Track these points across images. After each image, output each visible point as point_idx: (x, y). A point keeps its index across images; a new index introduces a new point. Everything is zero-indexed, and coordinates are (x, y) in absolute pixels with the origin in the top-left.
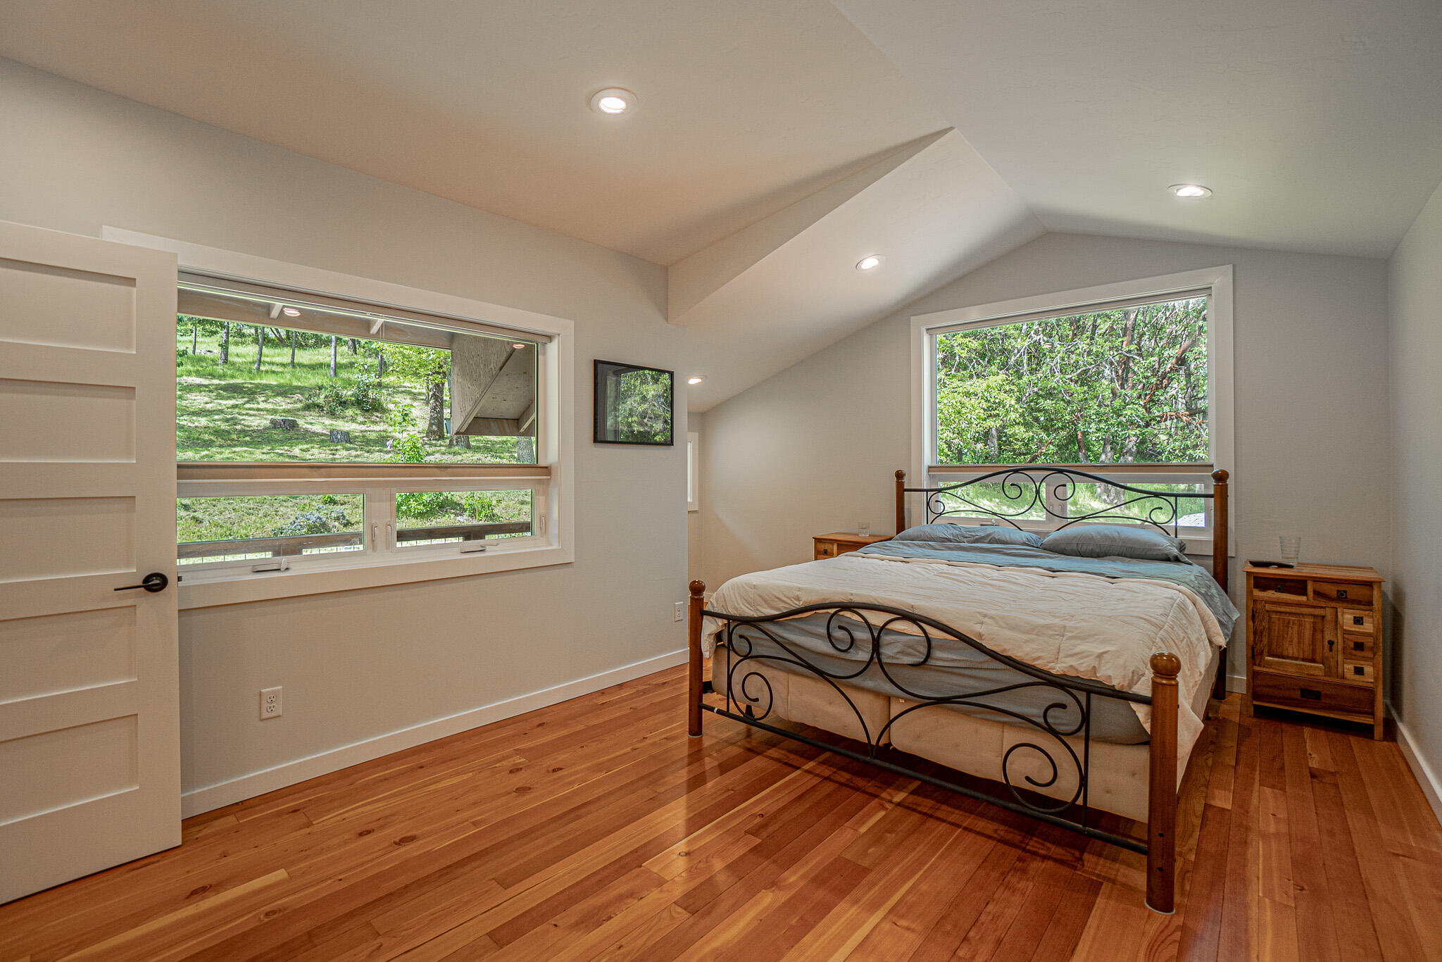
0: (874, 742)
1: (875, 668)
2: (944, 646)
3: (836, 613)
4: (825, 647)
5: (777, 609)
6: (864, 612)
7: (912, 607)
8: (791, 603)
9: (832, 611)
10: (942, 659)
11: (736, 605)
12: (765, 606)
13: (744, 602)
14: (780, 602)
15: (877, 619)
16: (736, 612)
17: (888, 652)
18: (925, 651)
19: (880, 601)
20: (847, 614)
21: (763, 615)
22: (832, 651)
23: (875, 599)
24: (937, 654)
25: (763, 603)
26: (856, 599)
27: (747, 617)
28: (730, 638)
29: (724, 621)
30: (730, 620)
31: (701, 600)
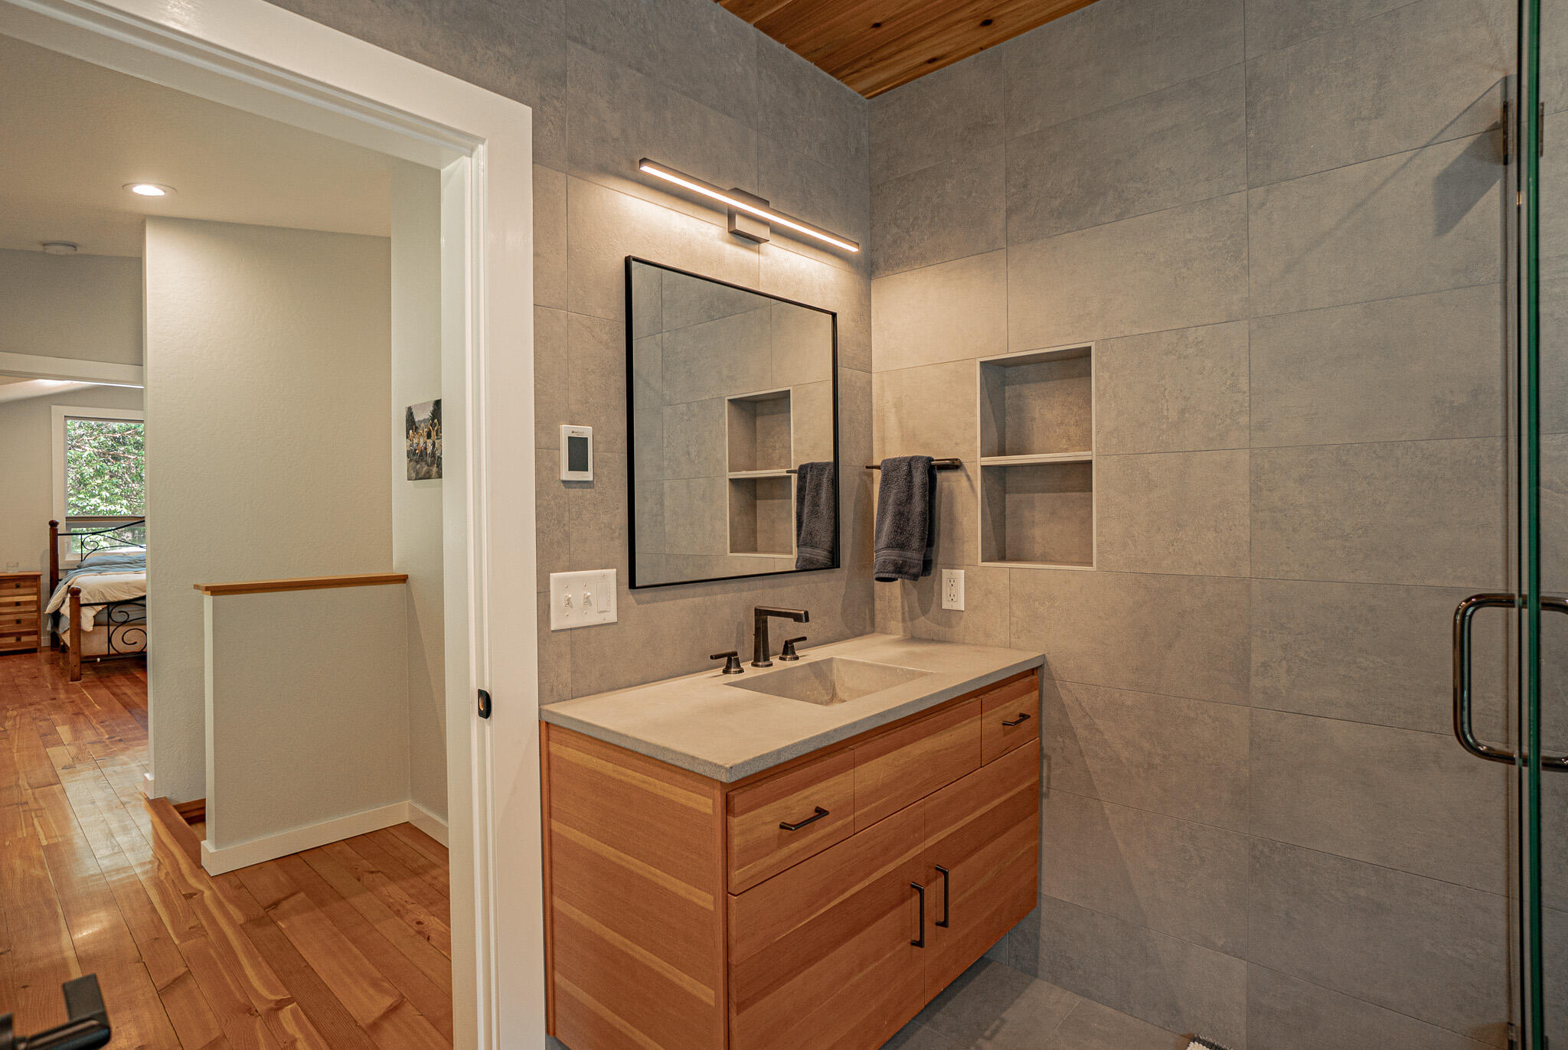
16: (114, 599)
27: (125, 600)
28: (109, 615)
29: (103, 606)
30: (111, 605)
31: (79, 598)
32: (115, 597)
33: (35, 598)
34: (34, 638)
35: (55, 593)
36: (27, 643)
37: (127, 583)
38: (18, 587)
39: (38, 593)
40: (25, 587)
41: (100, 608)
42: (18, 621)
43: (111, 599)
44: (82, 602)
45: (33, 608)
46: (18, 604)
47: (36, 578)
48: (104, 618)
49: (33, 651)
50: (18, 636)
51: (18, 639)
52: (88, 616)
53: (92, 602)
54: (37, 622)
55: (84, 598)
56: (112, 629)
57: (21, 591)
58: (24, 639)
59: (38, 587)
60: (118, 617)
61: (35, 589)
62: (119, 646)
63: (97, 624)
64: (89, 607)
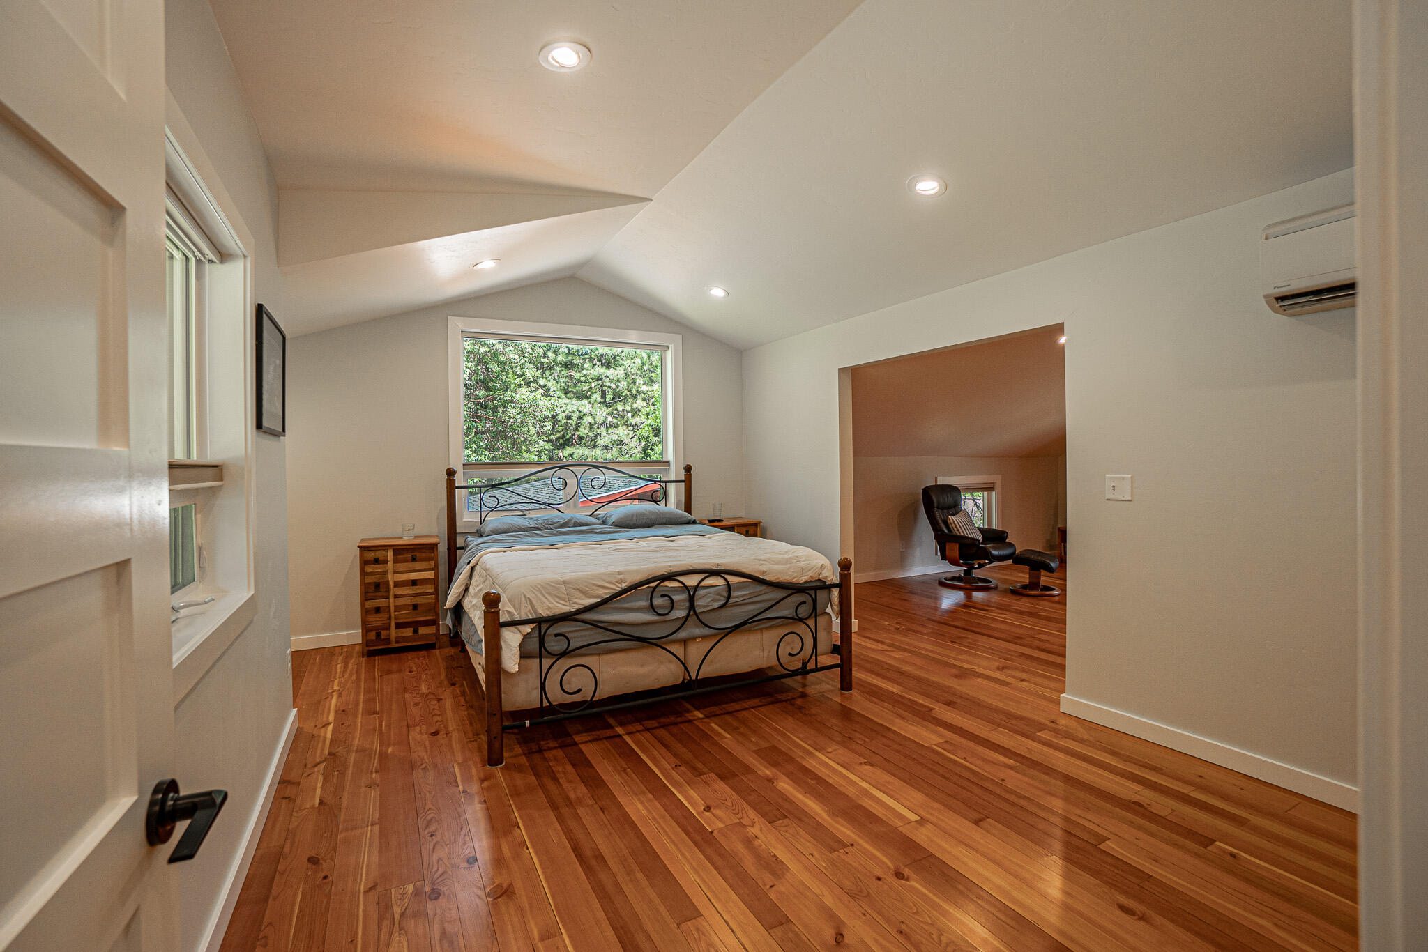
0: (694, 677)
1: (693, 619)
2: (740, 587)
3: (658, 585)
4: (649, 617)
5: (598, 597)
6: (681, 578)
7: (718, 565)
8: (614, 587)
9: (654, 584)
10: (738, 597)
11: (550, 605)
12: (583, 597)
13: (557, 599)
14: (601, 590)
15: (691, 581)
16: (548, 613)
17: (701, 603)
18: (725, 594)
19: (695, 566)
20: (667, 584)
21: (583, 606)
22: (656, 618)
23: (691, 566)
24: (734, 594)
25: (581, 595)
26: (675, 570)
27: (564, 613)
28: (542, 641)
29: (532, 626)
30: (542, 623)
31: (497, 613)
32: (549, 608)
33: (431, 575)
34: (432, 629)
35: (456, 575)
36: (426, 635)
37: (564, 582)
38: (414, 559)
39: (435, 569)
40: (422, 560)
41: (527, 629)
42: (415, 607)
43: (544, 612)
44: (502, 620)
45: (430, 589)
46: (414, 583)
47: (433, 547)
48: (534, 645)
49: (430, 647)
50: (415, 625)
51: (416, 631)
52: (511, 640)
53: (517, 618)
54: (434, 609)
55: (506, 610)
56: (546, 663)
57: (418, 565)
58: (423, 630)
59: (435, 559)
60: (554, 645)
61: (432, 563)
62: (556, 695)
63: (525, 655)
64: (512, 628)
